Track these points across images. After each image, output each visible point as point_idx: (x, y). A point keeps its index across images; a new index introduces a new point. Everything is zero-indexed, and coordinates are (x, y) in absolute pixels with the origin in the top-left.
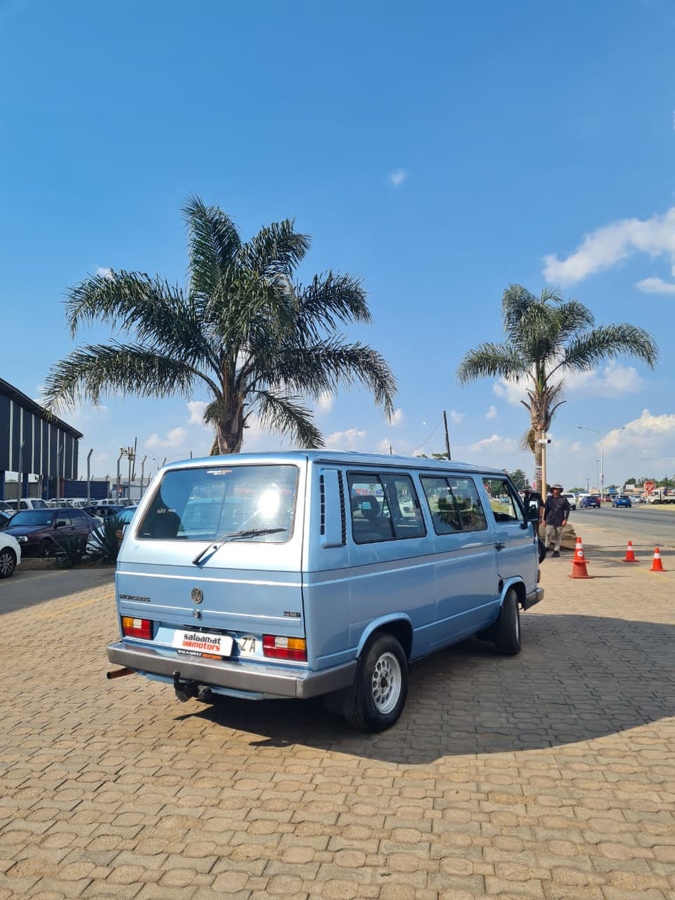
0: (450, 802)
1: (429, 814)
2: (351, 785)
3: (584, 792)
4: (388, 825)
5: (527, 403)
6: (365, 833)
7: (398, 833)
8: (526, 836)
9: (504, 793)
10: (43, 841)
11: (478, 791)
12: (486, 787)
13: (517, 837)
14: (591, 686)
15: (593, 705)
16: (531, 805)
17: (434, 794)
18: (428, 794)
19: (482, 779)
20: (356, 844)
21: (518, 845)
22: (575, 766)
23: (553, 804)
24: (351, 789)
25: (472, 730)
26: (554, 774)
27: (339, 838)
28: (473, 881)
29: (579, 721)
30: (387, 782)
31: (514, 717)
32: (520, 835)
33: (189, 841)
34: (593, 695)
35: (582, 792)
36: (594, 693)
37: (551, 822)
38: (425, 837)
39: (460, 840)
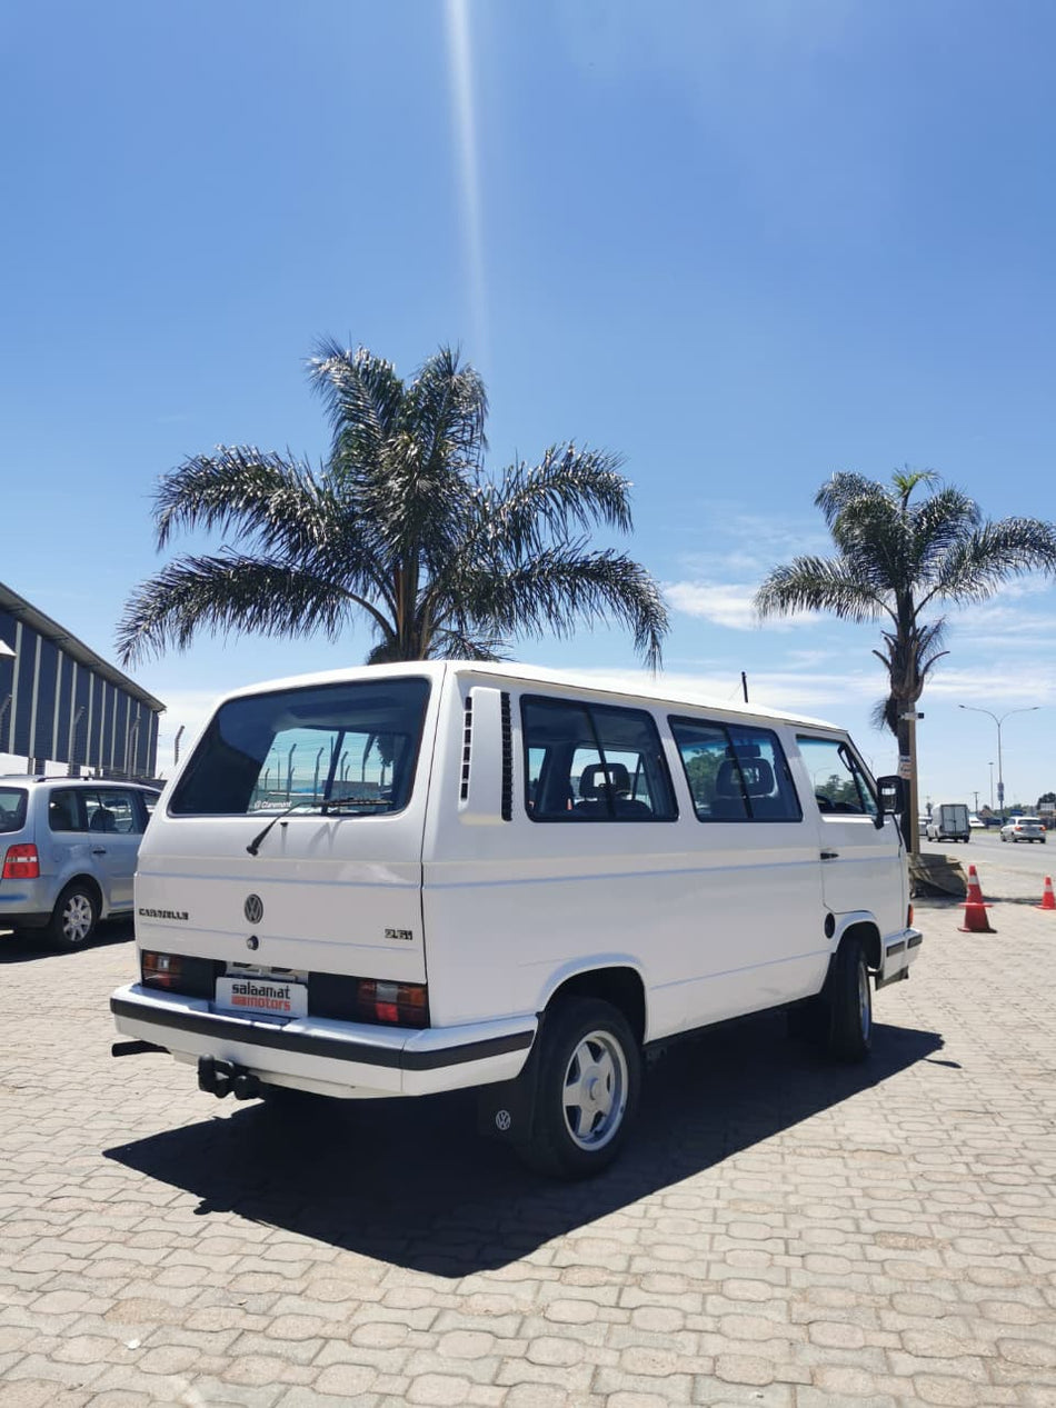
0: (813, 1245)
1: (781, 1260)
2: (644, 1217)
3: (1034, 1235)
4: (714, 1275)
5: (883, 654)
6: (677, 1285)
7: (731, 1286)
8: (948, 1295)
9: (901, 1234)
10: (155, 1275)
11: (858, 1231)
12: (868, 1226)
13: (931, 1295)
14: (1024, 1087)
15: (1032, 1113)
16: (949, 1253)
17: (785, 1233)
18: (777, 1233)
19: (862, 1214)
20: (664, 1300)
21: (936, 1309)
22: (1012, 1199)
23: (984, 1251)
24: (645, 1223)
25: (833, 1145)
26: (982, 1209)
27: (635, 1290)
28: (867, 1355)
29: (1011, 1136)
30: (705, 1216)
31: (901, 1129)
32: (937, 1294)
33: (389, 1286)
34: (1028, 1099)
35: (1030, 1234)
36: (1031, 1097)
37: (985, 1277)
38: (778, 1292)
39: (836, 1298)
